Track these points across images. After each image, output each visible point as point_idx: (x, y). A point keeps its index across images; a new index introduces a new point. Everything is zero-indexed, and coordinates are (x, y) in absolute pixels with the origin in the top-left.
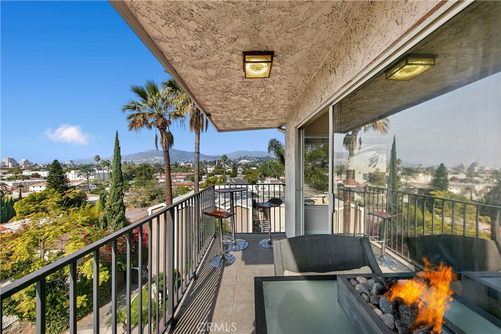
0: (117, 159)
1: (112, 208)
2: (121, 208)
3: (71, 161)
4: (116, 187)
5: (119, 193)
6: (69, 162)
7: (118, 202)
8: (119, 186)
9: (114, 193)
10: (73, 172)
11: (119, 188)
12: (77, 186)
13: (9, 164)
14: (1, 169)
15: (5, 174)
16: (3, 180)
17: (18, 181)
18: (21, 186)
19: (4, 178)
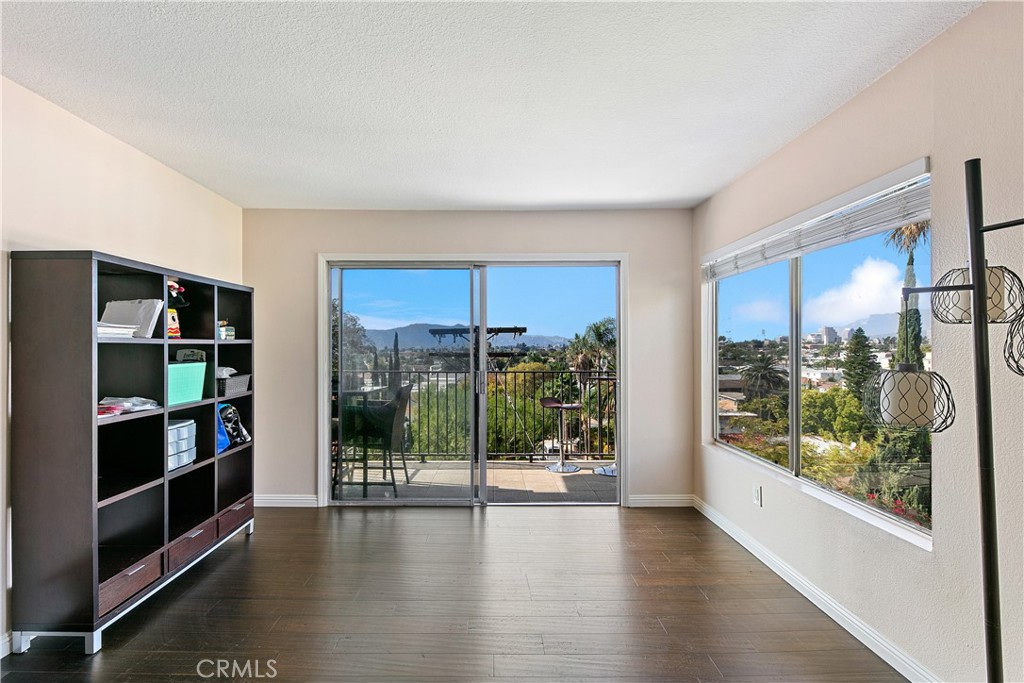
13: (825, 339)
14: (813, 347)
15: (816, 355)
16: (809, 366)
17: (830, 370)
18: (831, 380)
19: (811, 363)
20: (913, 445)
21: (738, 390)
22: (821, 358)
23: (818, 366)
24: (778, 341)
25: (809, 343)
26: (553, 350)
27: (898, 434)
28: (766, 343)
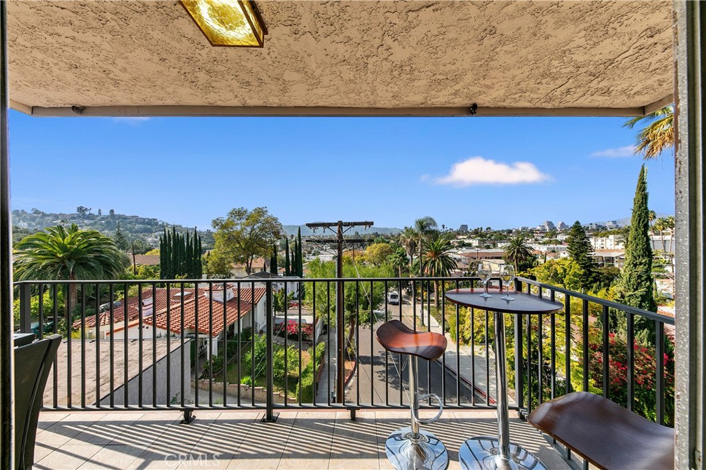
0: (639, 216)
1: (626, 299)
2: (643, 304)
3: (614, 222)
4: (635, 265)
5: (640, 277)
6: (611, 224)
7: (638, 293)
8: (641, 264)
9: (630, 275)
10: (611, 237)
11: (641, 269)
12: (616, 257)
13: (547, 228)
14: (541, 233)
15: (543, 237)
16: (540, 244)
17: (552, 246)
18: (554, 251)
19: (541, 242)
20: (642, 301)
21: (500, 258)
22: (546, 239)
23: (544, 243)
24: (520, 229)
25: (538, 230)
26: (393, 236)
27: (631, 293)
28: (514, 230)
